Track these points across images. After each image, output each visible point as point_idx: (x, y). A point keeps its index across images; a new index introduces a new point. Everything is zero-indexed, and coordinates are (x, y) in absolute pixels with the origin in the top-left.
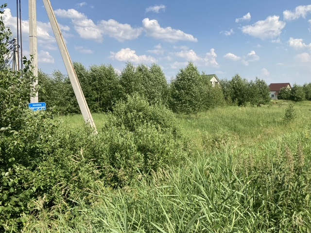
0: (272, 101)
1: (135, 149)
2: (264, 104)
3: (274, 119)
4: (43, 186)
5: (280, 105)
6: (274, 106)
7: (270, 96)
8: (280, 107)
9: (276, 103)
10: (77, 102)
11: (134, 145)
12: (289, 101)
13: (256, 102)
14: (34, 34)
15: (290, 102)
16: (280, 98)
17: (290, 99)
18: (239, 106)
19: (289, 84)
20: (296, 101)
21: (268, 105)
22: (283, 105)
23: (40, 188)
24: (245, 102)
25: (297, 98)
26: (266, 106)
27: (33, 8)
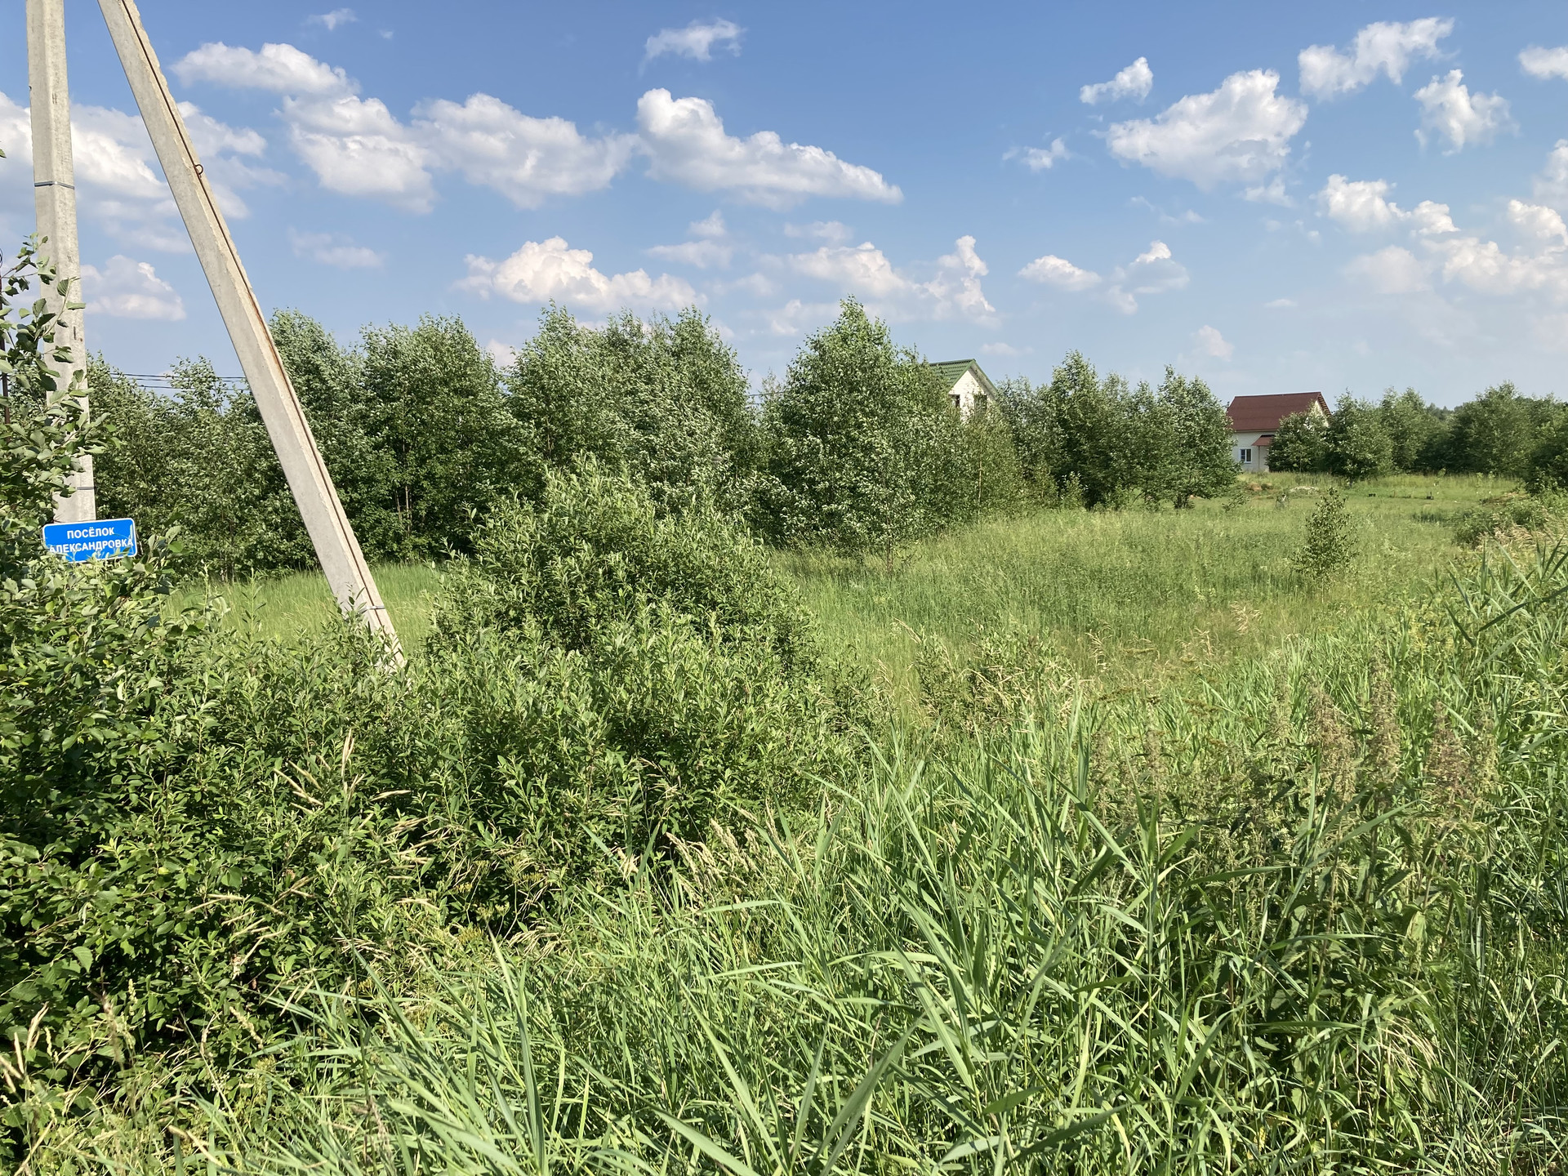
0: (1242, 478)
1: (598, 734)
2: (1208, 496)
3: (1255, 567)
4: (135, 942)
5: (1281, 497)
6: (1254, 504)
7: (1235, 455)
8: (1280, 506)
9: (1265, 487)
10: (298, 514)
11: (593, 715)
12: (1322, 477)
13: (1169, 486)
14: (60, 173)
15: (1326, 483)
16: (1279, 464)
17: (1324, 470)
18: (1089, 506)
19: (1317, 396)
20: (1354, 476)
21: (1226, 501)
22: (1295, 496)
23: (119, 949)
24: (1118, 488)
25: (1354, 461)
26: (1216, 504)
27: (48, 42)
